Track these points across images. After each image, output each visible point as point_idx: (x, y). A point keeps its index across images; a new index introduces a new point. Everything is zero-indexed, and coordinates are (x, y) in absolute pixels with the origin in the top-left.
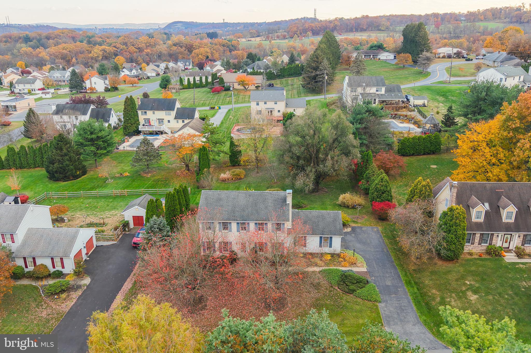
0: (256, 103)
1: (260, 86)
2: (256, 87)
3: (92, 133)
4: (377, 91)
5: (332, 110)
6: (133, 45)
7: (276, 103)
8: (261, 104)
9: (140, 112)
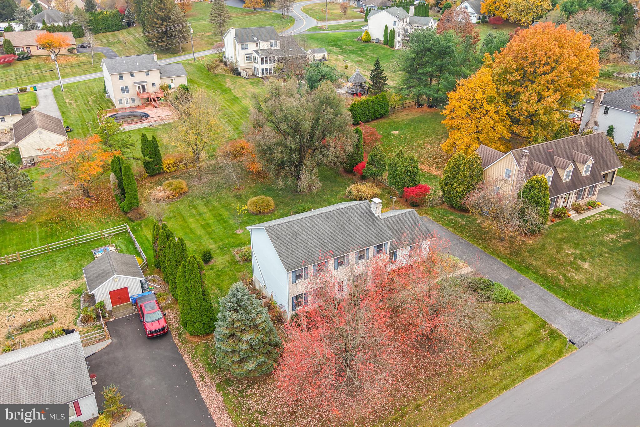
0: (118, 76)
1: (74, 49)
2: (68, 50)
4: (272, 46)
5: (220, 75)
7: (147, 74)
8: (127, 77)
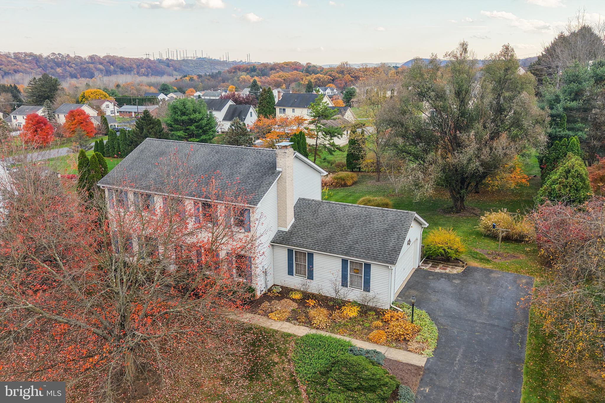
3: (183, 114)
6: (349, 74)
9: (278, 110)
